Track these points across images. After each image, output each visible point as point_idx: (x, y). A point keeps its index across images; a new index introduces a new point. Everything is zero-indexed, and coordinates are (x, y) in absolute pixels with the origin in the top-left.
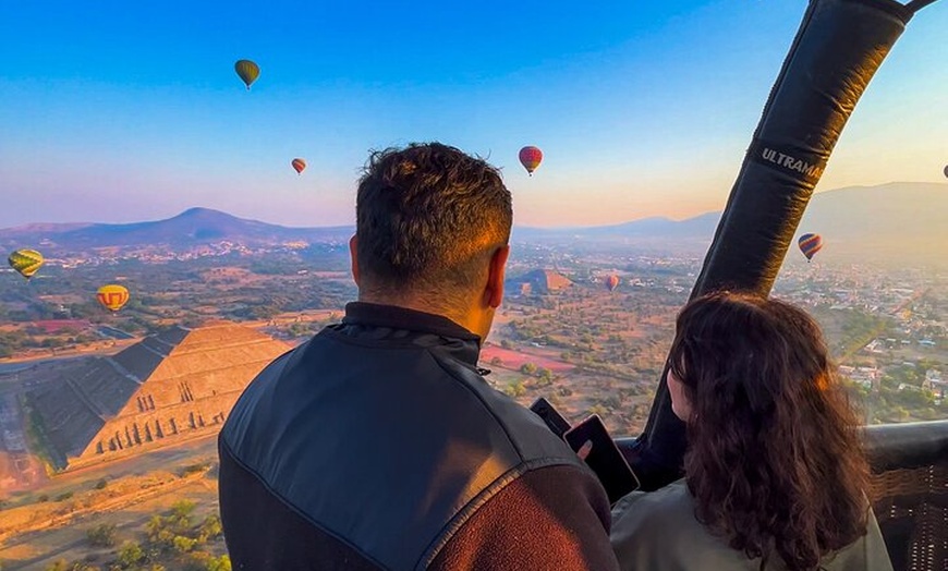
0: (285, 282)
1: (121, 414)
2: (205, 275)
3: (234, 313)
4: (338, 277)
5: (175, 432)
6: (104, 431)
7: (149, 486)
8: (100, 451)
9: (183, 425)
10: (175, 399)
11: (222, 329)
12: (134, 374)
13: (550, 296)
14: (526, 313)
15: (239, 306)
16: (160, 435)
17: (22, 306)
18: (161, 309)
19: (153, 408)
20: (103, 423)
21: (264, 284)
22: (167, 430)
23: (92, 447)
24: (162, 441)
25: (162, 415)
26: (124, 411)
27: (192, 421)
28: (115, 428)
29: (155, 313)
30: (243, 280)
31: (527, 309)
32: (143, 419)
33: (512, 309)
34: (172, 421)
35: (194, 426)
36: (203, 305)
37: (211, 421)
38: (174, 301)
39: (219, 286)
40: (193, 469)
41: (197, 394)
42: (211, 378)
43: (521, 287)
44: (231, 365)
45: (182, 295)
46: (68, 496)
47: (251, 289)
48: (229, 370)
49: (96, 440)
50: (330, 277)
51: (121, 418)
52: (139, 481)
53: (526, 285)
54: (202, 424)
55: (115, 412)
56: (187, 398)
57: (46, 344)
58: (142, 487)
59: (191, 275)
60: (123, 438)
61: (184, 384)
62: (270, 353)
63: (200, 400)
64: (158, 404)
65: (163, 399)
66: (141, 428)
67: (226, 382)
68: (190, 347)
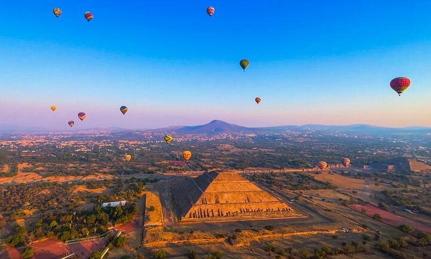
0: (248, 153)
1: (197, 203)
2: (218, 147)
3: (229, 165)
4: (271, 152)
5: (213, 216)
6: (192, 209)
7: (206, 238)
8: (190, 217)
9: (216, 214)
10: (213, 202)
11: (230, 174)
12: (201, 188)
13: (414, 177)
14: (394, 186)
15: (231, 162)
16: (208, 216)
17: (168, 155)
18: (205, 160)
19: (206, 203)
20: (191, 206)
21: (240, 153)
22: (211, 215)
23: (188, 214)
24: (209, 219)
25: (209, 207)
26: (198, 203)
27: (219, 212)
28: (194, 209)
29: (203, 162)
30: (232, 151)
31: (395, 184)
32: (204, 207)
33: (382, 182)
34: (212, 210)
35: (219, 215)
36: (218, 160)
37: (225, 214)
38: (209, 157)
39: (223, 152)
40: (221, 236)
41: (221, 202)
42: (226, 195)
43: (387, 167)
44: (233, 191)
45: (211, 155)
46: (182, 233)
47: (235, 155)
48: (232, 193)
49: (189, 212)
50: (268, 152)
51: (197, 205)
52: (202, 234)
53: (391, 167)
54: (222, 215)
55: (195, 202)
56: (217, 202)
57: (175, 169)
58: (204, 238)
59: (214, 147)
60: (197, 213)
61: (216, 196)
62: (248, 189)
63: (222, 204)
64: (208, 202)
65: (210, 201)
66: (202, 211)
67: (231, 198)
68: (219, 180)
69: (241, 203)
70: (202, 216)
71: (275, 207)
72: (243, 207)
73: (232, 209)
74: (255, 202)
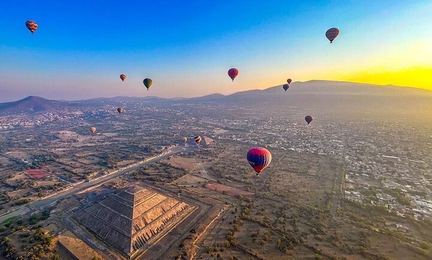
1: (132, 233)
5: (149, 238)
6: (132, 241)
8: (135, 250)
9: (150, 235)
10: (143, 225)
16: (146, 240)
19: (139, 230)
20: (130, 238)
22: (147, 238)
23: (132, 248)
24: (148, 243)
25: (143, 232)
26: (133, 232)
27: (152, 232)
28: (134, 240)
32: (140, 235)
34: (147, 233)
35: (153, 235)
37: (156, 232)
41: (148, 222)
42: (149, 214)
44: (151, 207)
48: (152, 210)
49: (131, 245)
51: (133, 235)
54: (155, 234)
56: (146, 224)
60: (138, 242)
61: (143, 218)
62: (159, 200)
63: (150, 224)
64: (140, 228)
65: (141, 225)
66: (140, 238)
67: (153, 215)
68: (137, 202)
69: (160, 216)
70: (142, 243)
71: (179, 208)
72: (164, 218)
73: (159, 224)
74: (168, 210)
